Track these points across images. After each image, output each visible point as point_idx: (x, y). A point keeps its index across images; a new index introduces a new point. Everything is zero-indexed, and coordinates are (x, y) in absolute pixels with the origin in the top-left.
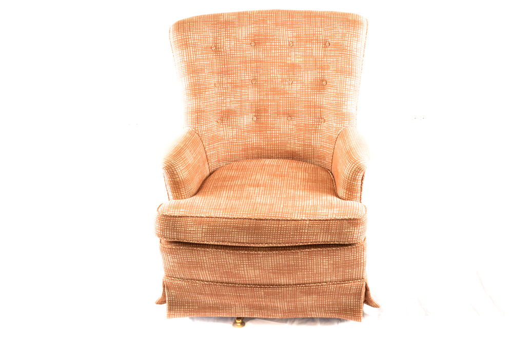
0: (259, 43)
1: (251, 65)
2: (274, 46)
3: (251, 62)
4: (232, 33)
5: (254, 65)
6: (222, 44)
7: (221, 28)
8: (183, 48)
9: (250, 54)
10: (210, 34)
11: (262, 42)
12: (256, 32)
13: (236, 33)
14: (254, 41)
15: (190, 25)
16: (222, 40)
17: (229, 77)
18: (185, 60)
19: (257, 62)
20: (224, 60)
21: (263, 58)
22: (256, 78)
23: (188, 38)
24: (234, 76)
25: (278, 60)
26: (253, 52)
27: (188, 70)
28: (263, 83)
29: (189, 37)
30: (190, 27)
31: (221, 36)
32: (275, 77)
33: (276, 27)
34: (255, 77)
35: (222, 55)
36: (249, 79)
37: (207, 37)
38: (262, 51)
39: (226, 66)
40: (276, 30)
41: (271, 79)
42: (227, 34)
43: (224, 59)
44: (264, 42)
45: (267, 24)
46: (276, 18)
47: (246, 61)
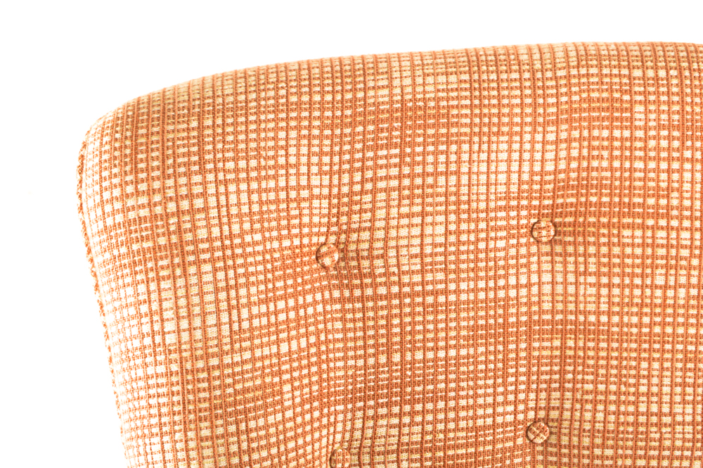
0: (579, 230)
1: (529, 349)
2: (668, 246)
3: (529, 334)
4: (436, 174)
5: (546, 347)
6: (380, 234)
7: (376, 148)
8: (157, 269)
9: (529, 285)
10: (315, 181)
11: (598, 225)
12: (568, 170)
13: (458, 173)
14: (553, 215)
15: (201, 128)
16: (381, 214)
17: (412, 414)
18: (171, 339)
19: (564, 333)
20: (389, 326)
21: (598, 313)
22: (554, 414)
23: (192, 211)
24: (435, 411)
25: (686, 325)
26: (547, 277)
27: (184, 403)
28: (593, 446)
29: (199, 203)
30: (201, 143)
31: (374, 192)
32: (660, 414)
33: (683, 147)
34: (548, 409)
35: (376, 298)
36: (515, 423)
37: (299, 200)
38: (598, 274)
39: (396, 358)
40: (682, 160)
41: (636, 424)
42: (412, 176)
43: (389, 318)
44: (609, 225)
45: (632, 128)
46: (682, 94)
47: (505, 325)
